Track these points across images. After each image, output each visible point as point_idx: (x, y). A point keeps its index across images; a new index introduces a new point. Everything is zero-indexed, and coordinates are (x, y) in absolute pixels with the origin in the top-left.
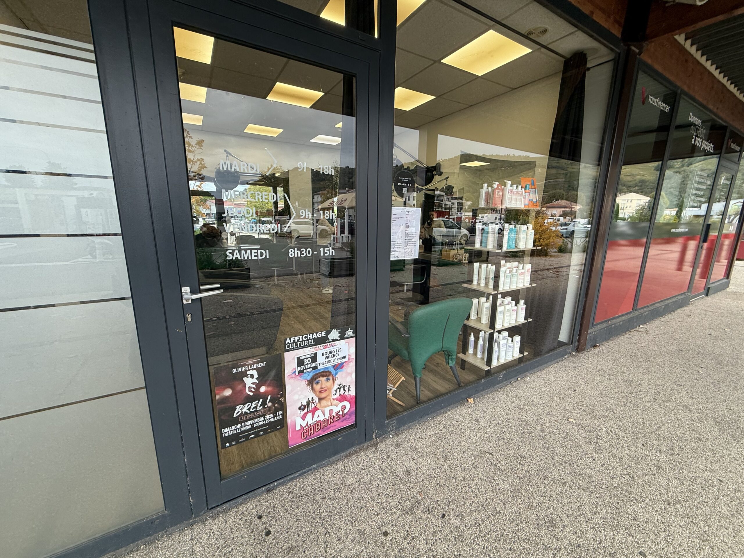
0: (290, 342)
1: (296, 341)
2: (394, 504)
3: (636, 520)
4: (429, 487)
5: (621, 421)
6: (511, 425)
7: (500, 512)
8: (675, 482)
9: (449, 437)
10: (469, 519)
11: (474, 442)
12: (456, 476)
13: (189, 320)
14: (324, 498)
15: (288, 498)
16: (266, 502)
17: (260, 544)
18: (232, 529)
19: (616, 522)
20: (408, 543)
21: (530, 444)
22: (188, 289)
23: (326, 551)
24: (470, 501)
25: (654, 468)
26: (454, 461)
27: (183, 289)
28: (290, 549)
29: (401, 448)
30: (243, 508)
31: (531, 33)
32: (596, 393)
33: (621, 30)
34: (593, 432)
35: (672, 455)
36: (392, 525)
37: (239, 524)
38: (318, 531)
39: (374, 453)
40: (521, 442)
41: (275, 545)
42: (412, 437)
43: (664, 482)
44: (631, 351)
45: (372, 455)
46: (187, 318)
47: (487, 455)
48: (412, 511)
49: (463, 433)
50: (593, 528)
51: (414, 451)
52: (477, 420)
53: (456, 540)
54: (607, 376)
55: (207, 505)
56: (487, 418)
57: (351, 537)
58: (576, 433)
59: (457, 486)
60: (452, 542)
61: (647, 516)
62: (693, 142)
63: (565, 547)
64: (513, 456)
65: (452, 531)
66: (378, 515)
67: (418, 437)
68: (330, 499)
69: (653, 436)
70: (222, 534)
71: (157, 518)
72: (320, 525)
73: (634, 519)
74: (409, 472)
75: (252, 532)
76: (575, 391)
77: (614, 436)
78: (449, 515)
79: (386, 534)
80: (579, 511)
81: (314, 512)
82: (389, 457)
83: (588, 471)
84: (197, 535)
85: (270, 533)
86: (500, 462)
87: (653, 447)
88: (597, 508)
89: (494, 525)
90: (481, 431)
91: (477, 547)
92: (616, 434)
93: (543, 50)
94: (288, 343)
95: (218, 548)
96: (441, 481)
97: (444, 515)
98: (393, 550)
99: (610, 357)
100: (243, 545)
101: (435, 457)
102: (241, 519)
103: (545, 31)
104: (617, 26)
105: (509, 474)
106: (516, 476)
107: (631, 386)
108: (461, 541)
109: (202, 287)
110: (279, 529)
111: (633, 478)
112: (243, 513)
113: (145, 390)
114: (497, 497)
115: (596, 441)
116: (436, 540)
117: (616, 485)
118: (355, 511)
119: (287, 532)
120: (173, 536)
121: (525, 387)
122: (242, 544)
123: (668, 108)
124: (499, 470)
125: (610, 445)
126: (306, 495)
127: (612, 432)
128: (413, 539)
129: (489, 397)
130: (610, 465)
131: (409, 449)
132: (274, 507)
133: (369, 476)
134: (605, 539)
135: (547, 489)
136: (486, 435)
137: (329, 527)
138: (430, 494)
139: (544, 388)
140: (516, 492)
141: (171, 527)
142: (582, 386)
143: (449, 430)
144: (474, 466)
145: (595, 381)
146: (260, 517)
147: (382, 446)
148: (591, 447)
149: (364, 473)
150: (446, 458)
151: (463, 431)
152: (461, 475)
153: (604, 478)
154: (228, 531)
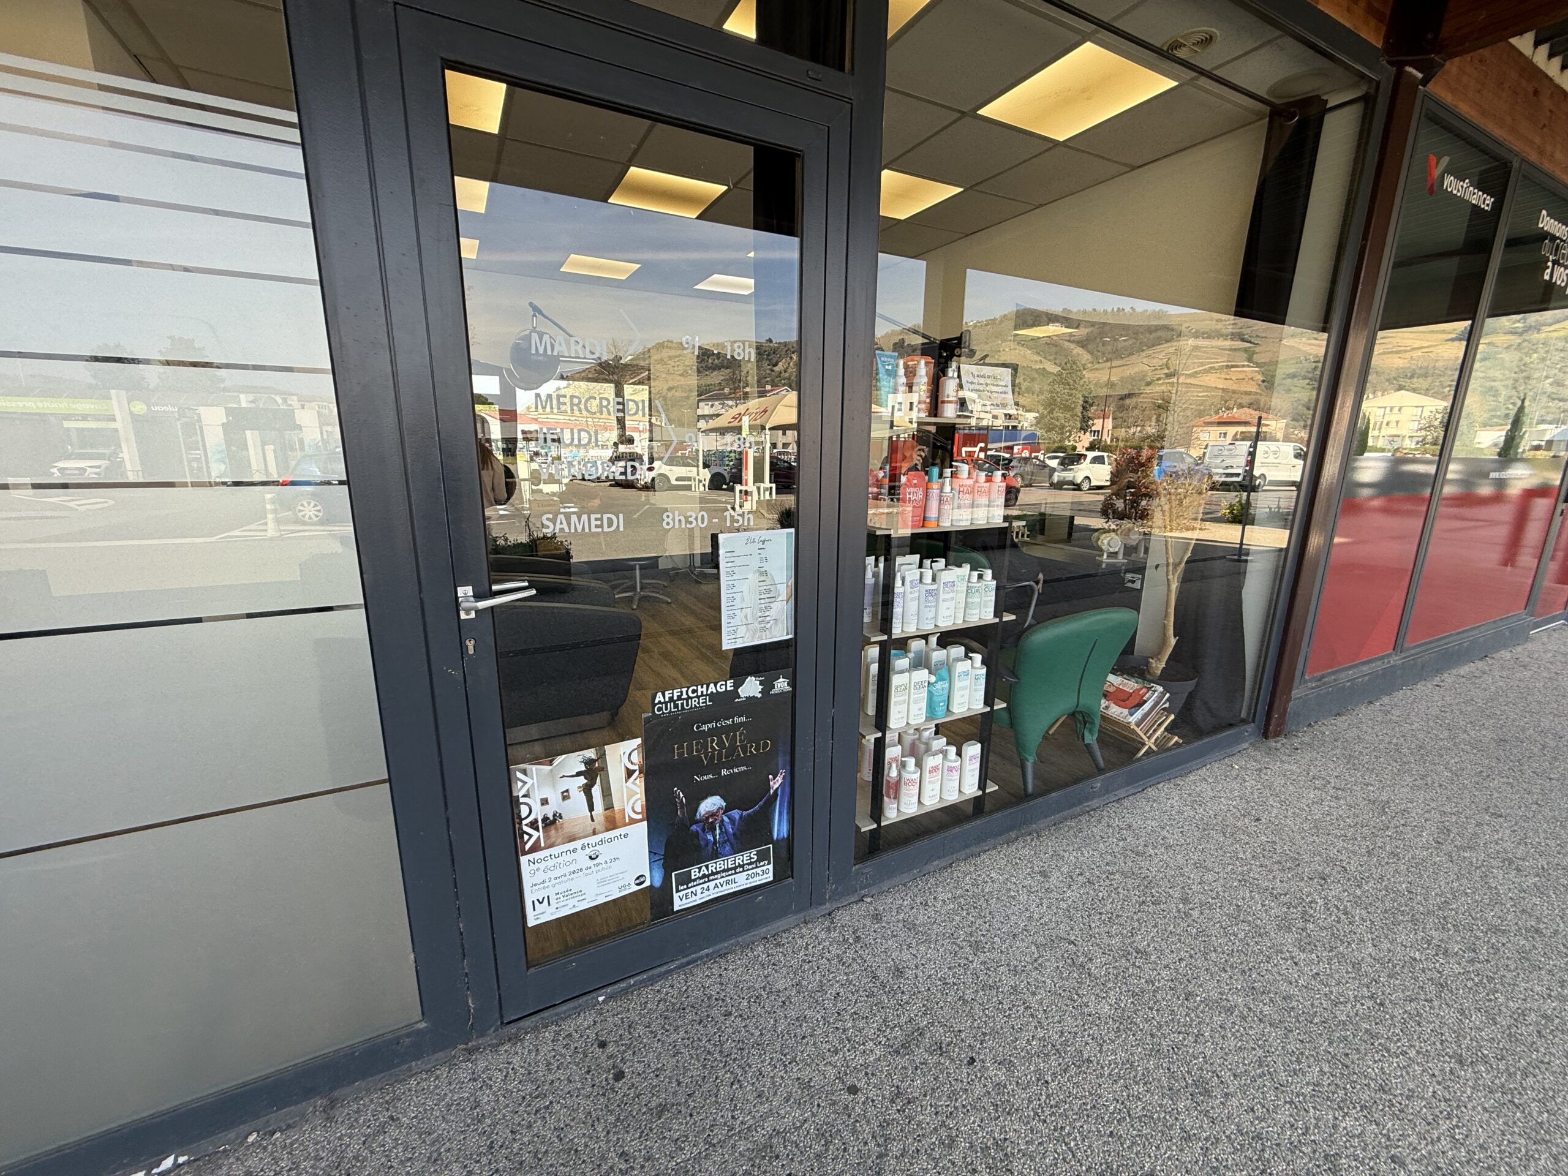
0: (662, 700)
1: (675, 698)
2: (870, 1032)
3: (1385, 1092)
4: (941, 1004)
5: (1359, 886)
6: (1115, 886)
7: (1089, 1061)
8: (1477, 1018)
9: (985, 905)
10: (1026, 1071)
11: (1036, 916)
12: (998, 984)
13: (471, 651)
14: (728, 1014)
15: (656, 1010)
16: (613, 1015)
17: (604, 1095)
18: (549, 1064)
19: (1341, 1093)
20: (898, 1111)
21: (1155, 926)
22: (469, 590)
23: (733, 1117)
24: (1026, 1035)
25: (1431, 989)
26: (995, 955)
27: (461, 591)
28: (662, 1109)
29: (884, 924)
30: (569, 1026)
31: (1178, 45)
32: (1306, 826)
33: (1384, 29)
34: (1296, 908)
35: (1472, 961)
36: (867, 1074)
37: (563, 1056)
38: (717, 1078)
39: (829, 930)
40: (1138, 920)
41: (634, 1100)
42: (905, 902)
43: (1451, 1016)
44: (1387, 739)
45: (823, 935)
46: (467, 647)
47: (1064, 945)
48: (906, 1048)
49: (1014, 898)
50: (1291, 1102)
51: (910, 929)
52: (1044, 874)
53: (997, 1111)
54: (1332, 791)
55: (502, 1017)
56: (1065, 869)
57: (782, 1092)
58: (1259, 907)
59: (1001, 1003)
60: (989, 1114)
61: (1411, 1086)
62: (1547, 277)
63: (1228, 1137)
64: (1119, 949)
65: (989, 1093)
66: (836, 1052)
67: (918, 901)
68: (741, 1016)
69: (1431, 920)
70: (530, 1073)
71: (408, 1035)
72: (721, 1065)
73: (1382, 1089)
74: (899, 972)
75: (588, 1072)
76: (1258, 820)
77: (1343, 917)
78: (983, 1061)
79: (853, 1090)
80: (1260, 1066)
81: (709, 1040)
82: (858, 939)
83: (1284, 986)
84: (483, 1072)
85: (624, 1077)
86: (1091, 960)
87: (1429, 943)
88: (1299, 1062)
89: (1077, 1085)
90: (1052, 895)
91: (1040, 1126)
92: (1346, 913)
93: (1204, 82)
94: (660, 702)
95: (524, 1098)
96: (968, 992)
97: (972, 1061)
98: (868, 1122)
99: (1338, 751)
100: (571, 1096)
101: (954, 943)
102: (566, 1046)
103: (1208, 40)
104: (1373, 22)
105: (1111, 985)
106: (1124, 988)
107: (1385, 813)
108: (1008, 1113)
109: (495, 588)
110: (640, 1069)
111: (1382, 1004)
112: (570, 1035)
113: (388, 784)
114: (1085, 1030)
115: (1301, 925)
116: (956, 1108)
117: (1344, 1018)
118: (791, 1042)
119: (657, 1076)
120: (438, 1072)
121: (1148, 809)
122: (569, 1092)
123: (1490, 200)
124: (1089, 975)
125: (1333, 934)
126: (693, 1007)
127: (1338, 909)
128: (909, 1103)
129: (1070, 828)
130: (1331, 976)
131: (900, 925)
132: (630, 1026)
133: (818, 976)
134: (1316, 1126)
135: (1191, 1019)
136: (1063, 905)
137: (739, 1072)
138: (943, 1017)
139: (1188, 812)
140: (1124, 1023)
141: (435, 1052)
142: (1275, 811)
143: (983, 890)
144: (1036, 965)
145: (1304, 801)
146: (603, 1045)
147: (843, 917)
148: (1290, 938)
149: (809, 970)
150: (977, 947)
151: (1012, 894)
152: (1008, 982)
153: (1316, 1003)
154: (542, 1067)
